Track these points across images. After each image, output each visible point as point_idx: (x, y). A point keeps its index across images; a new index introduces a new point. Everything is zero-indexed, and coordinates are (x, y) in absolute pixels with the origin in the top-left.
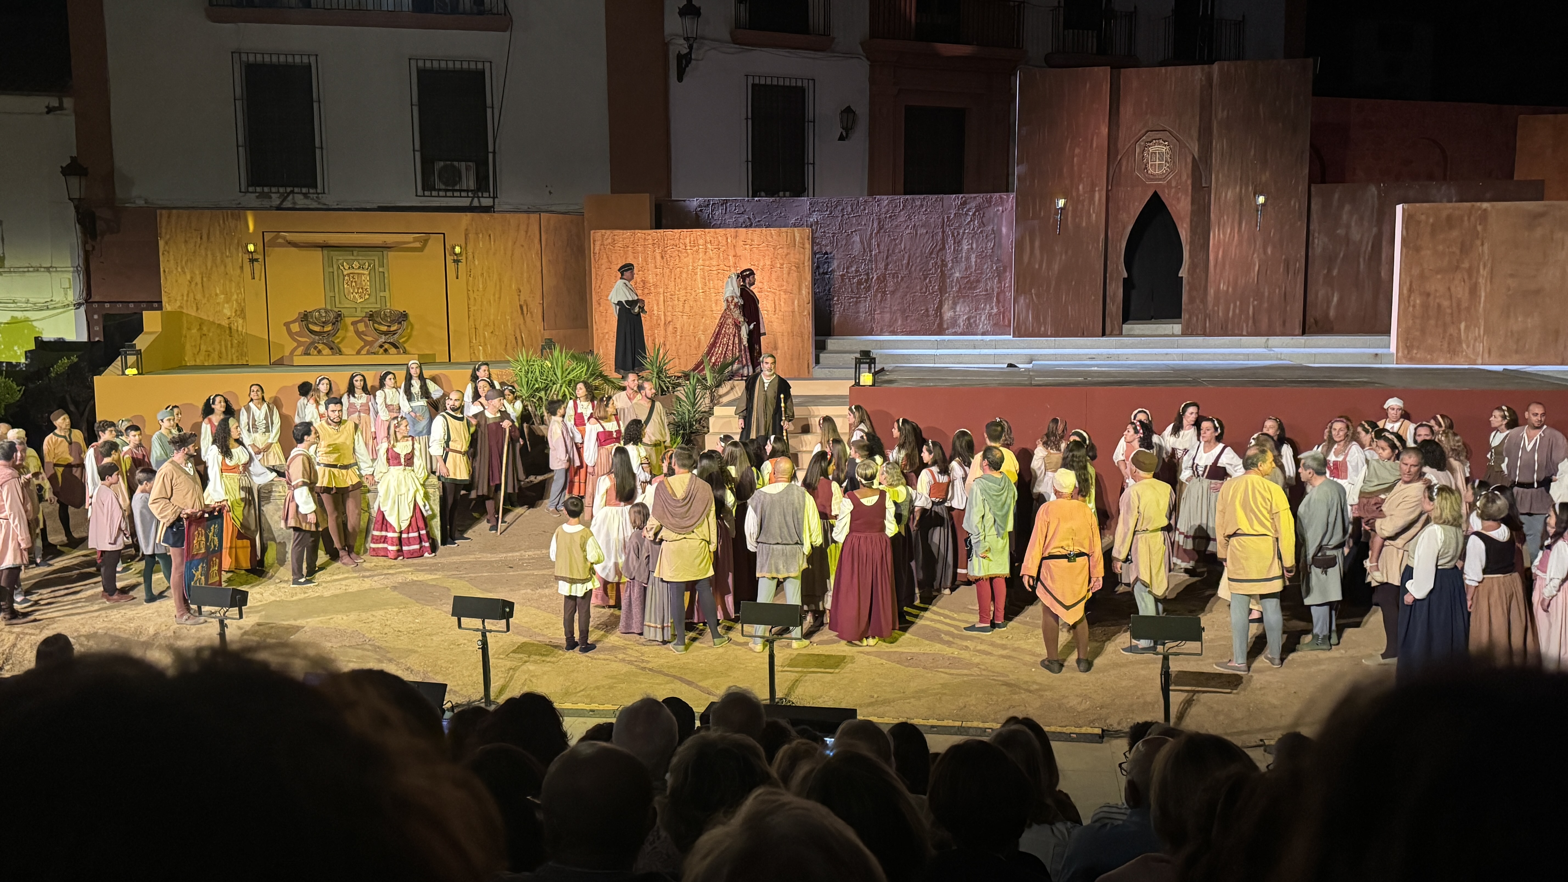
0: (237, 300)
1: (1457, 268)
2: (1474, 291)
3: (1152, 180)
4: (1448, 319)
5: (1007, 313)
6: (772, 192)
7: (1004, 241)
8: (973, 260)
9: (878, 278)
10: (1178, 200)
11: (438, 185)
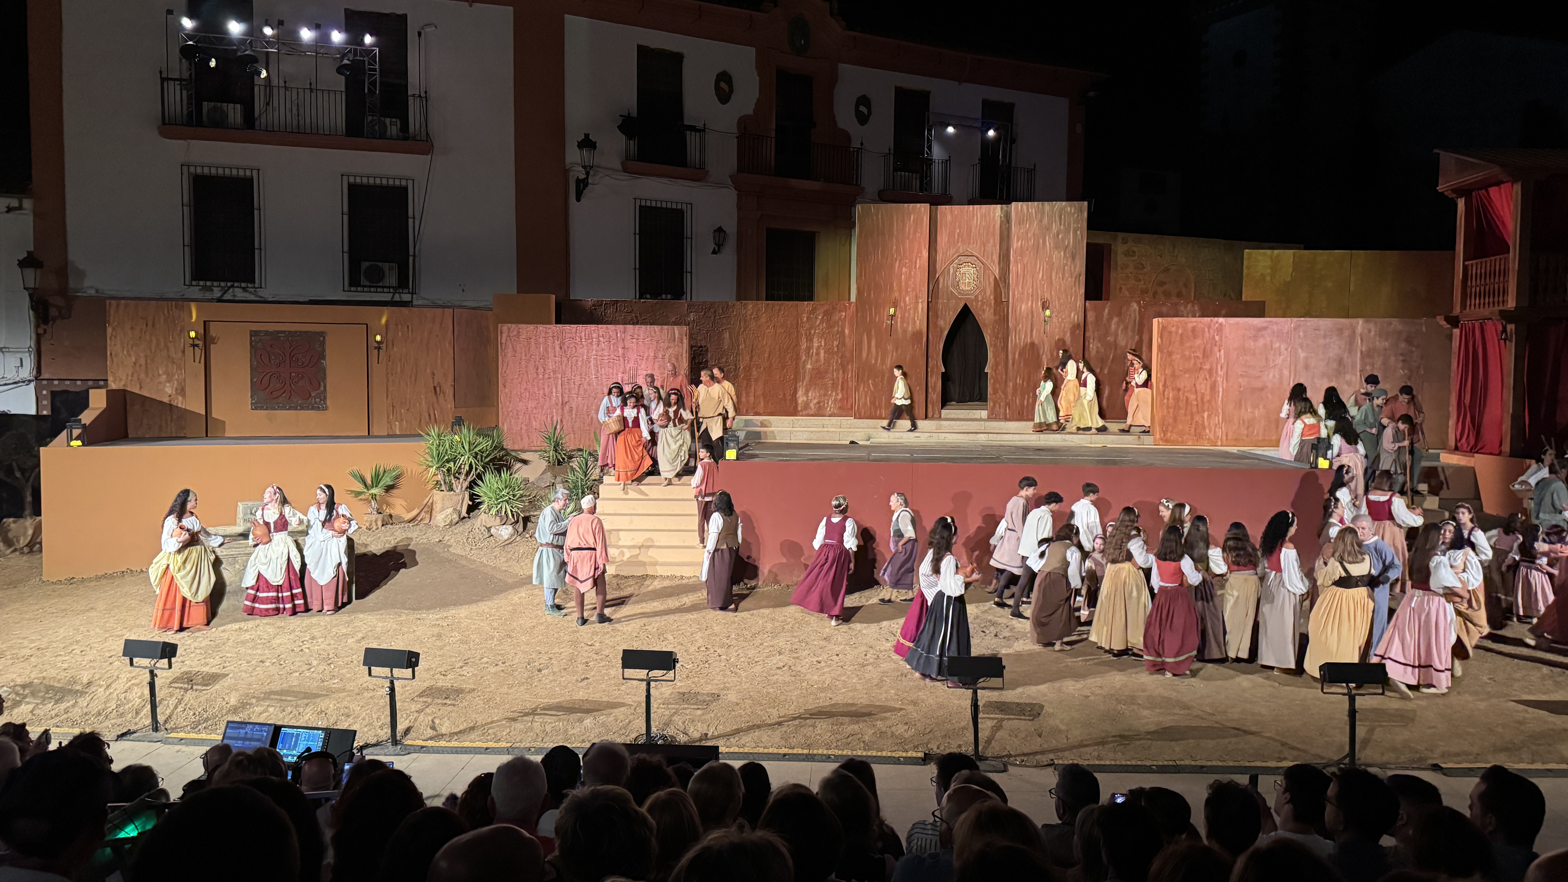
0: (177, 380)
1: (1201, 369)
2: (1213, 387)
3: (963, 294)
4: (1195, 409)
5: (850, 399)
6: (655, 296)
7: (847, 340)
8: (822, 354)
9: (744, 368)
10: (984, 311)
11: (364, 281)
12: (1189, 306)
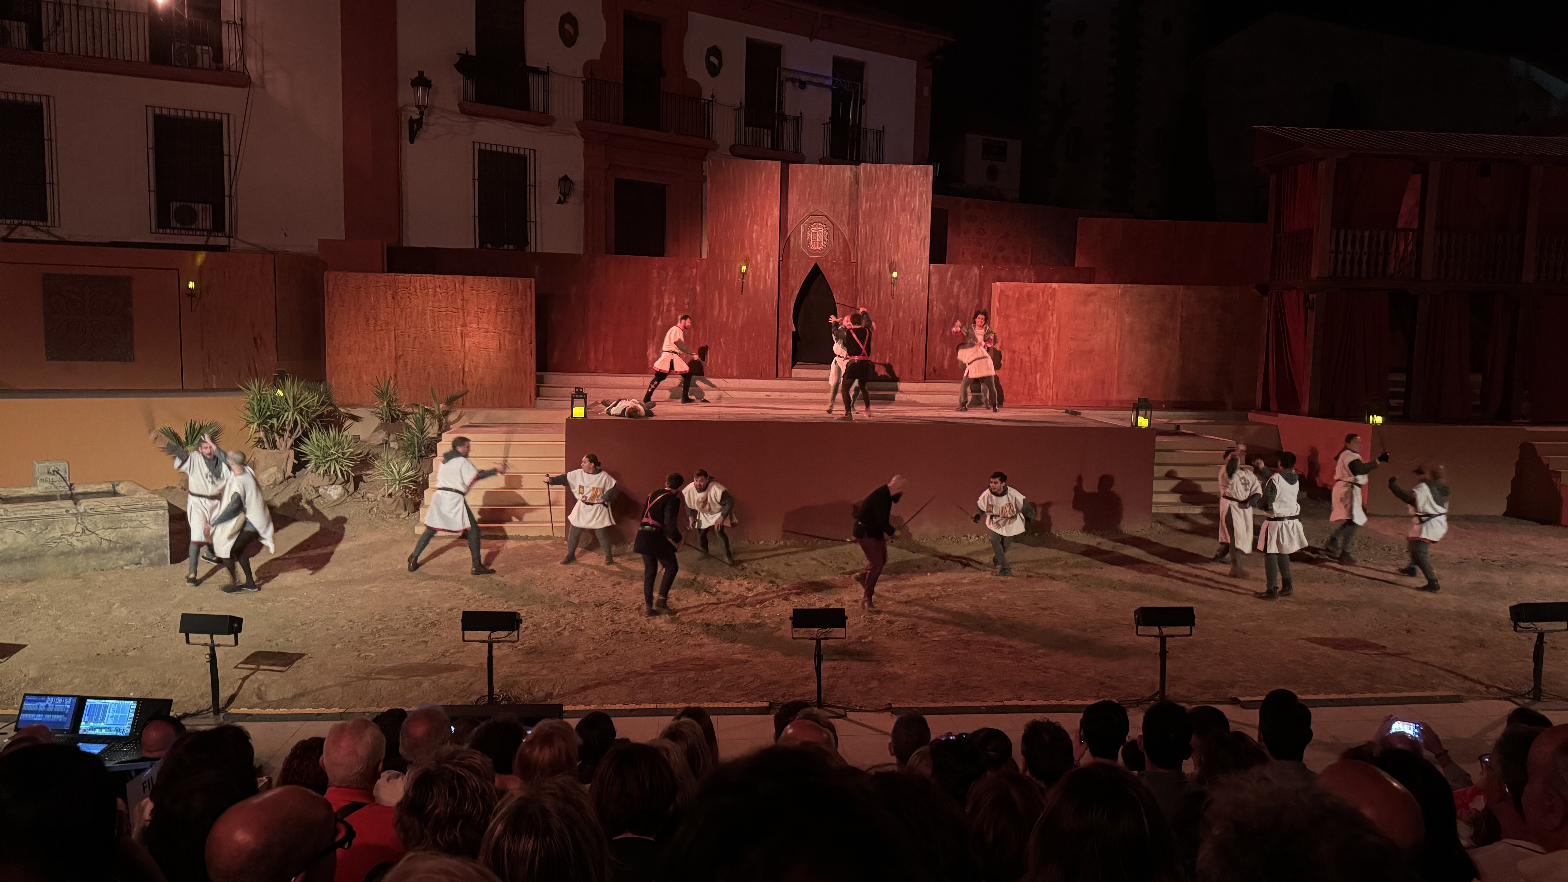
1: (1035, 332)
2: (1046, 349)
3: (813, 254)
4: (1028, 371)
6: (497, 245)
7: (698, 298)
10: (834, 270)
11: (174, 223)
12: (1026, 271)
